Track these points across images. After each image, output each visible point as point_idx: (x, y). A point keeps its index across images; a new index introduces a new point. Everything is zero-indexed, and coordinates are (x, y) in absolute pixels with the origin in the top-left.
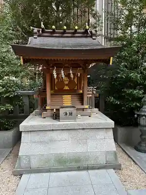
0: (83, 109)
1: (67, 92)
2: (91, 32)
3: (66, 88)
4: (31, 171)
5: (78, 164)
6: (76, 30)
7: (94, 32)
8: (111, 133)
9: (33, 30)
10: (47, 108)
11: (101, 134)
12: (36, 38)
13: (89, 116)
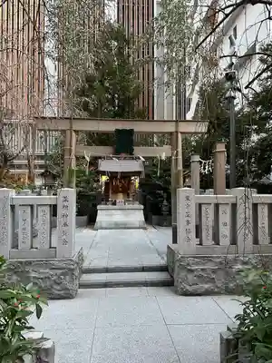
0: (129, 201)
1: (120, 192)
3: (120, 189)
4: (102, 228)
5: (125, 227)
8: (142, 211)
10: (109, 200)
11: (137, 212)
13: (133, 205)
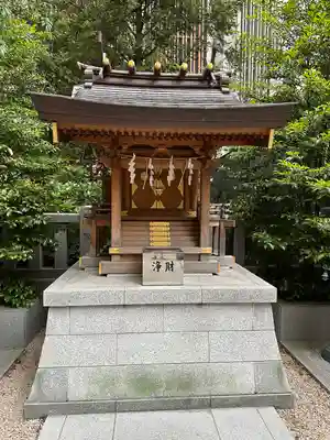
0: (199, 257)
2: (218, 78)
3: (158, 205)
6: (183, 72)
7: (224, 76)
9: (83, 69)
10: (111, 251)
12: (90, 87)
13: (214, 274)
